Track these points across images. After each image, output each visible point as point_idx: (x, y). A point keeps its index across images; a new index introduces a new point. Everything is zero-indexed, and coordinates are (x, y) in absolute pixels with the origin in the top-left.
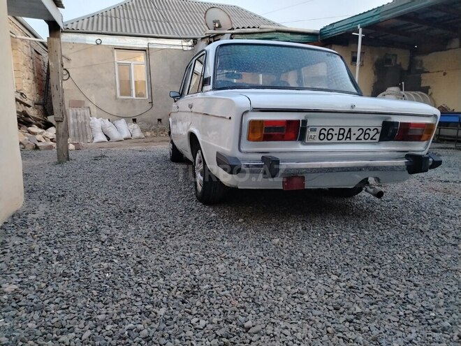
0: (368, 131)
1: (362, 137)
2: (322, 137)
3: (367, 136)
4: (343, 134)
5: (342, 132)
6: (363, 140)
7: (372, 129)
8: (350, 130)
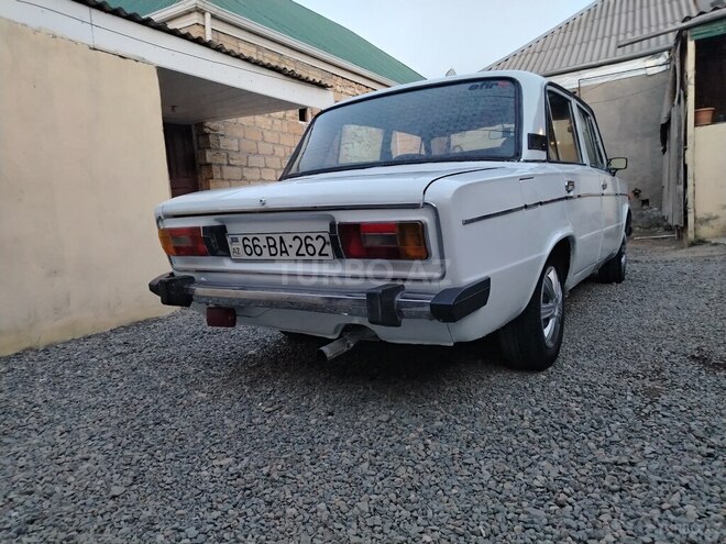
0: (309, 241)
1: (303, 251)
2: (249, 251)
3: (311, 250)
4: (274, 246)
5: (271, 243)
6: (308, 257)
7: (314, 236)
8: (282, 240)
